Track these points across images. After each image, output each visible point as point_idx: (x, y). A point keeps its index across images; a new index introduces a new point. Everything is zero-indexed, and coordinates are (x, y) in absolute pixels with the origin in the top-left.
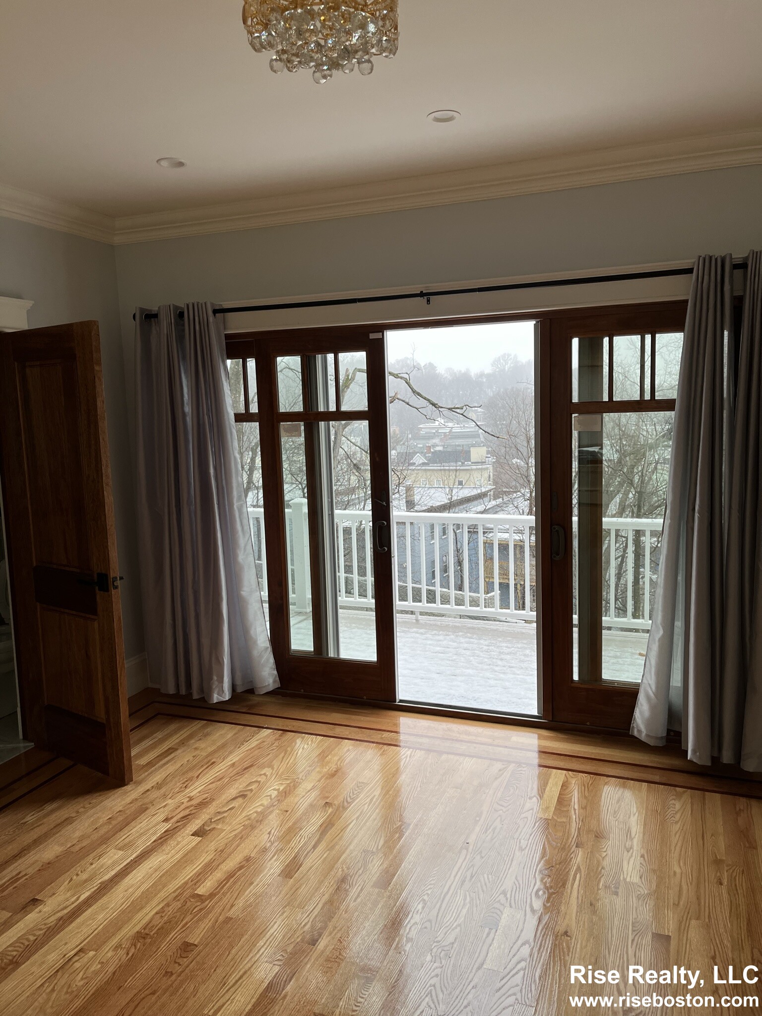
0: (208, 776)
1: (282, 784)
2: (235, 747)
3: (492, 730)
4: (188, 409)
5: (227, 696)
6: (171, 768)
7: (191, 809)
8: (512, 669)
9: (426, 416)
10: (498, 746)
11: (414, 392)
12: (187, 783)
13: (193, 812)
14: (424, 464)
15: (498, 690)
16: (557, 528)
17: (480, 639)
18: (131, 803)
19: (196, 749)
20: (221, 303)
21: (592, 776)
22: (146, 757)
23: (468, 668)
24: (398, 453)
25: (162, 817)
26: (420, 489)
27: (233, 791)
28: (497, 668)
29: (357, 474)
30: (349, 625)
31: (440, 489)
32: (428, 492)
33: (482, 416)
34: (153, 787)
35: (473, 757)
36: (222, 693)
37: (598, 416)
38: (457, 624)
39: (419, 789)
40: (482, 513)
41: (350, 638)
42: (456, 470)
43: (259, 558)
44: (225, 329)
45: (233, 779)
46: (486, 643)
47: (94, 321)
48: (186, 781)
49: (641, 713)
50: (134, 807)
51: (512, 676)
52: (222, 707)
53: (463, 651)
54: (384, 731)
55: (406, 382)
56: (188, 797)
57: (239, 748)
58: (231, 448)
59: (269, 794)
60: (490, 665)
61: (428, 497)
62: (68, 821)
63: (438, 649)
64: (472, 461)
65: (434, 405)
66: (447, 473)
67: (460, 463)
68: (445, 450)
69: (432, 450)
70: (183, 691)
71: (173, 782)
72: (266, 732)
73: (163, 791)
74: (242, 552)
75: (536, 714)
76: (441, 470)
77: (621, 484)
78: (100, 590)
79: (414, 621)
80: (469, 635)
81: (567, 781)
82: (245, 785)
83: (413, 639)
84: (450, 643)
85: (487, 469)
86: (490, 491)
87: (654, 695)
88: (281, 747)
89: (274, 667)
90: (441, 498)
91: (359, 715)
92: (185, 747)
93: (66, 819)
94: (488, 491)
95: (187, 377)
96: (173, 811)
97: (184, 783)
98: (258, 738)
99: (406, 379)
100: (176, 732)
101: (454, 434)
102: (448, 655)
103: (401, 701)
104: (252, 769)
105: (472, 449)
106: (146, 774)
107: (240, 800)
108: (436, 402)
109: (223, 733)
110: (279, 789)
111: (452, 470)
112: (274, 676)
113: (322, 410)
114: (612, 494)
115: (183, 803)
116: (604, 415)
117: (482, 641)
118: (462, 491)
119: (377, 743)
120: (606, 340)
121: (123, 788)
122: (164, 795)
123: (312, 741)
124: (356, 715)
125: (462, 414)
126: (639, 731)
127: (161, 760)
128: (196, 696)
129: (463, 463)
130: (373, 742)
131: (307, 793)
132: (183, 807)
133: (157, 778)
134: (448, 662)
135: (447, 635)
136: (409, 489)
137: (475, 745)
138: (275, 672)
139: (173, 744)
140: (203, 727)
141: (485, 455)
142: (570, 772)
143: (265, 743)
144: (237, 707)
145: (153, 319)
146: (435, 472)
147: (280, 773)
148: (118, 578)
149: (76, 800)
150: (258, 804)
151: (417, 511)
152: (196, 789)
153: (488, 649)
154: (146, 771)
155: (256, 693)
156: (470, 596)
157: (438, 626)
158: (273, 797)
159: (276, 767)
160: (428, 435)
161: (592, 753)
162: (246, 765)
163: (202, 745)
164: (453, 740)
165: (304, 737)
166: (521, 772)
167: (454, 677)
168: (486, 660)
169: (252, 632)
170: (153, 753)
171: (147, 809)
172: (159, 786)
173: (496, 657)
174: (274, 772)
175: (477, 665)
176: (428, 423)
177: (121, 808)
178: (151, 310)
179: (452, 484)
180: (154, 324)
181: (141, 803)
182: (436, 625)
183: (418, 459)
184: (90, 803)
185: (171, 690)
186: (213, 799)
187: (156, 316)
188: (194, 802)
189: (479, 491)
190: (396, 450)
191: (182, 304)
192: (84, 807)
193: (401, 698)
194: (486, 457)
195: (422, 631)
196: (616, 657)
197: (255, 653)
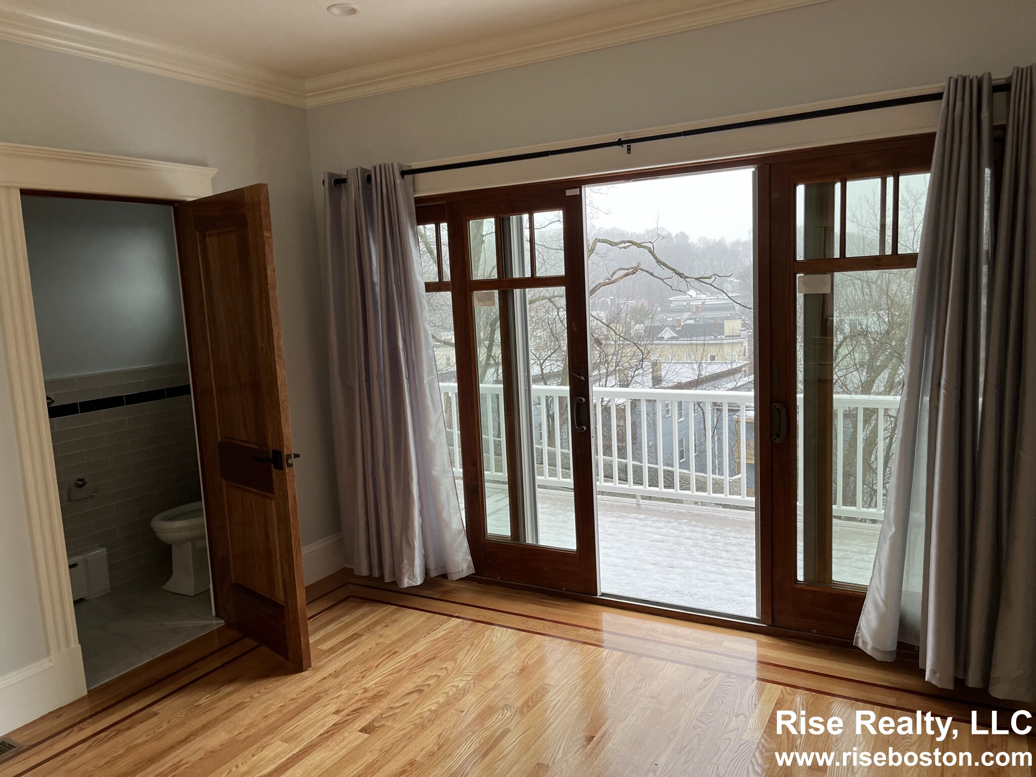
0: (387, 666)
1: (462, 680)
2: (421, 637)
3: (702, 632)
4: (376, 278)
5: (419, 581)
6: (353, 655)
7: (364, 701)
8: (738, 562)
9: (671, 287)
10: (706, 651)
11: (658, 261)
12: (365, 673)
13: (364, 705)
14: (673, 338)
15: (719, 585)
16: (778, 406)
17: (705, 528)
18: (305, 691)
19: (381, 636)
20: (410, 164)
21: (813, 693)
22: (328, 643)
23: (688, 560)
24: (646, 328)
25: (333, 708)
26: (666, 364)
27: (409, 686)
28: (721, 561)
29: (598, 348)
30: (564, 508)
31: (687, 365)
32: (674, 367)
33: (738, 287)
34: (330, 675)
35: (676, 662)
36: (414, 577)
37: (828, 276)
38: (682, 511)
39: (609, 696)
40: (733, 389)
41: (564, 522)
42: (704, 344)
43: (499, 436)
44: (414, 191)
45: (412, 672)
46: (712, 532)
47: (263, 184)
48: (365, 670)
49: (868, 622)
50: (308, 695)
51: (736, 570)
52: (413, 592)
53: (685, 540)
54: (581, 627)
55: (650, 252)
56: (364, 688)
57: (424, 637)
58: (420, 318)
59: (446, 691)
60: (713, 557)
61: (674, 373)
62: (240, 706)
63: (657, 537)
64: (725, 335)
65: (680, 275)
66: (694, 347)
67: (713, 337)
68: (696, 323)
69: (682, 324)
70: (376, 574)
71: (351, 672)
72: (455, 622)
73: (340, 678)
74: (434, 429)
75: (754, 616)
76: (688, 344)
77: (889, 359)
78: (275, 468)
79: (635, 505)
80: (694, 522)
81: (783, 698)
82: (423, 679)
83: (630, 525)
84: (672, 531)
85: (742, 343)
86: (744, 366)
87: (883, 603)
88: (468, 638)
89: (468, 552)
90: (688, 374)
91: (555, 608)
92: (370, 634)
93: (239, 705)
94: (741, 367)
95: (375, 245)
96: (345, 702)
97: (362, 673)
98: (446, 627)
99: (650, 248)
100: (364, 616)
101: (707, 306)
102: (667, 544)
103: (603, 594)
104: (433, 662)
105: (726, 323)
106: (327, 660)
107: (416, 695)
108: (681, 272)
109: (412, 619)
110: (458, 686)
111: (700, 344)
112: (468, 562)
113: (517, 276)
114: (877, 369)
115: (357, 694)
116: (836, 274)
117: (707, 531)
118: (710, 366)
119: (571, 640)
120: (838, 186)
121: (301, 674)
122: (340, 685)
123: (502, 634)
124: (553, 607)
125: (710, 284)
126: (864, 643)
127: (344, 646)
128: (388, 579)
129: (716, 337)
130: (567, 639)
131: (486, 693)
132: (357, 698)
133: (337, 665)
134: (666, 552)
135: (669, 522)
136: (655, 364)
137: (680, 649)
138: (470, 558)
139: (359, 629)
140: (393, 613)
141: (741, 328)
142: (787, 688)
143: (452, 634)
144: (431, 592)
145: (342, 184)
146: (681, 347)
147: (462, 667)
148: (293, 456)
149: (253, 684)
150: (433, 702)
151: (661, 388)
152: (372, 681)
153: (713, 539)
154: (327, 657)
155: (450, 579)
156: (713, 479)
157: (660, 511)
158: (450, 693)
159: (459, 661)
160: (679, 307)
161: (817, 666)
162: (428, 656)
163: (388, 631)
164: (655, 641)
165: (494, 629)
166: (729, 683)
167: (671, 569)
168: (709, 551)
169: (445, 514)
170: (336, 638)
171: (320, 698)
172: (336, 674)
173: (720, 548)
174: (456, 666)
175: (700, 556)
176: (679, 295)
177: (294, 696)
178: (341, 175)
179: (700, 359)
180: (344, 189)
181: (315, 692)
182: (658, 511)
183: (667, 334)
184: (266, 689)
185: (364, 572)
186: (389, 693)
187: (344, 181)
188: (369, 694)
189: (729, 367)
190: (644, 324)
191: (368, 166)
192: (259, 693)
193: (604, 590)
194: (741, 330)
195: (642, 516)
196: (861, 553)
197: (448, 536)
